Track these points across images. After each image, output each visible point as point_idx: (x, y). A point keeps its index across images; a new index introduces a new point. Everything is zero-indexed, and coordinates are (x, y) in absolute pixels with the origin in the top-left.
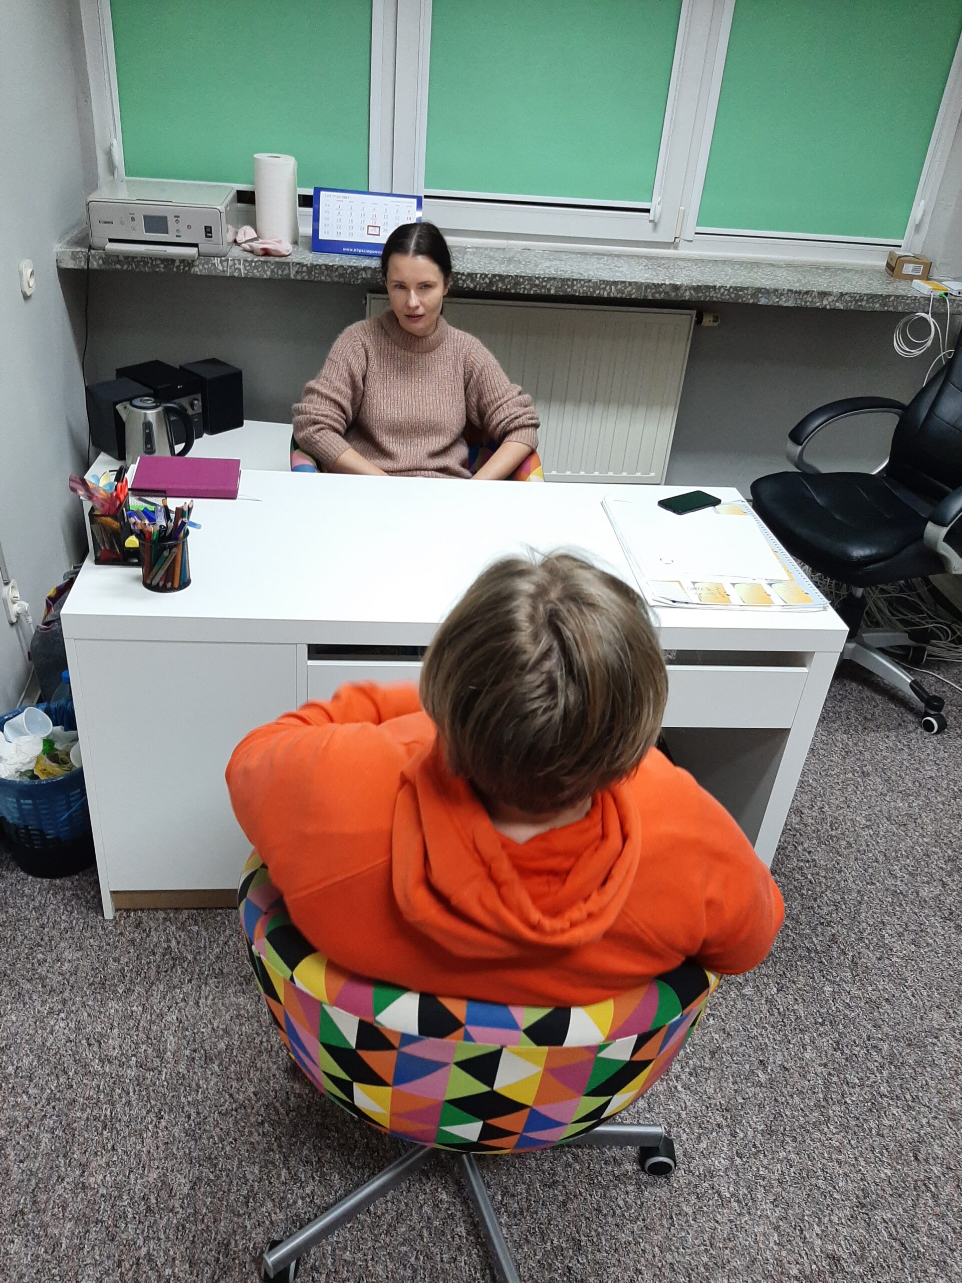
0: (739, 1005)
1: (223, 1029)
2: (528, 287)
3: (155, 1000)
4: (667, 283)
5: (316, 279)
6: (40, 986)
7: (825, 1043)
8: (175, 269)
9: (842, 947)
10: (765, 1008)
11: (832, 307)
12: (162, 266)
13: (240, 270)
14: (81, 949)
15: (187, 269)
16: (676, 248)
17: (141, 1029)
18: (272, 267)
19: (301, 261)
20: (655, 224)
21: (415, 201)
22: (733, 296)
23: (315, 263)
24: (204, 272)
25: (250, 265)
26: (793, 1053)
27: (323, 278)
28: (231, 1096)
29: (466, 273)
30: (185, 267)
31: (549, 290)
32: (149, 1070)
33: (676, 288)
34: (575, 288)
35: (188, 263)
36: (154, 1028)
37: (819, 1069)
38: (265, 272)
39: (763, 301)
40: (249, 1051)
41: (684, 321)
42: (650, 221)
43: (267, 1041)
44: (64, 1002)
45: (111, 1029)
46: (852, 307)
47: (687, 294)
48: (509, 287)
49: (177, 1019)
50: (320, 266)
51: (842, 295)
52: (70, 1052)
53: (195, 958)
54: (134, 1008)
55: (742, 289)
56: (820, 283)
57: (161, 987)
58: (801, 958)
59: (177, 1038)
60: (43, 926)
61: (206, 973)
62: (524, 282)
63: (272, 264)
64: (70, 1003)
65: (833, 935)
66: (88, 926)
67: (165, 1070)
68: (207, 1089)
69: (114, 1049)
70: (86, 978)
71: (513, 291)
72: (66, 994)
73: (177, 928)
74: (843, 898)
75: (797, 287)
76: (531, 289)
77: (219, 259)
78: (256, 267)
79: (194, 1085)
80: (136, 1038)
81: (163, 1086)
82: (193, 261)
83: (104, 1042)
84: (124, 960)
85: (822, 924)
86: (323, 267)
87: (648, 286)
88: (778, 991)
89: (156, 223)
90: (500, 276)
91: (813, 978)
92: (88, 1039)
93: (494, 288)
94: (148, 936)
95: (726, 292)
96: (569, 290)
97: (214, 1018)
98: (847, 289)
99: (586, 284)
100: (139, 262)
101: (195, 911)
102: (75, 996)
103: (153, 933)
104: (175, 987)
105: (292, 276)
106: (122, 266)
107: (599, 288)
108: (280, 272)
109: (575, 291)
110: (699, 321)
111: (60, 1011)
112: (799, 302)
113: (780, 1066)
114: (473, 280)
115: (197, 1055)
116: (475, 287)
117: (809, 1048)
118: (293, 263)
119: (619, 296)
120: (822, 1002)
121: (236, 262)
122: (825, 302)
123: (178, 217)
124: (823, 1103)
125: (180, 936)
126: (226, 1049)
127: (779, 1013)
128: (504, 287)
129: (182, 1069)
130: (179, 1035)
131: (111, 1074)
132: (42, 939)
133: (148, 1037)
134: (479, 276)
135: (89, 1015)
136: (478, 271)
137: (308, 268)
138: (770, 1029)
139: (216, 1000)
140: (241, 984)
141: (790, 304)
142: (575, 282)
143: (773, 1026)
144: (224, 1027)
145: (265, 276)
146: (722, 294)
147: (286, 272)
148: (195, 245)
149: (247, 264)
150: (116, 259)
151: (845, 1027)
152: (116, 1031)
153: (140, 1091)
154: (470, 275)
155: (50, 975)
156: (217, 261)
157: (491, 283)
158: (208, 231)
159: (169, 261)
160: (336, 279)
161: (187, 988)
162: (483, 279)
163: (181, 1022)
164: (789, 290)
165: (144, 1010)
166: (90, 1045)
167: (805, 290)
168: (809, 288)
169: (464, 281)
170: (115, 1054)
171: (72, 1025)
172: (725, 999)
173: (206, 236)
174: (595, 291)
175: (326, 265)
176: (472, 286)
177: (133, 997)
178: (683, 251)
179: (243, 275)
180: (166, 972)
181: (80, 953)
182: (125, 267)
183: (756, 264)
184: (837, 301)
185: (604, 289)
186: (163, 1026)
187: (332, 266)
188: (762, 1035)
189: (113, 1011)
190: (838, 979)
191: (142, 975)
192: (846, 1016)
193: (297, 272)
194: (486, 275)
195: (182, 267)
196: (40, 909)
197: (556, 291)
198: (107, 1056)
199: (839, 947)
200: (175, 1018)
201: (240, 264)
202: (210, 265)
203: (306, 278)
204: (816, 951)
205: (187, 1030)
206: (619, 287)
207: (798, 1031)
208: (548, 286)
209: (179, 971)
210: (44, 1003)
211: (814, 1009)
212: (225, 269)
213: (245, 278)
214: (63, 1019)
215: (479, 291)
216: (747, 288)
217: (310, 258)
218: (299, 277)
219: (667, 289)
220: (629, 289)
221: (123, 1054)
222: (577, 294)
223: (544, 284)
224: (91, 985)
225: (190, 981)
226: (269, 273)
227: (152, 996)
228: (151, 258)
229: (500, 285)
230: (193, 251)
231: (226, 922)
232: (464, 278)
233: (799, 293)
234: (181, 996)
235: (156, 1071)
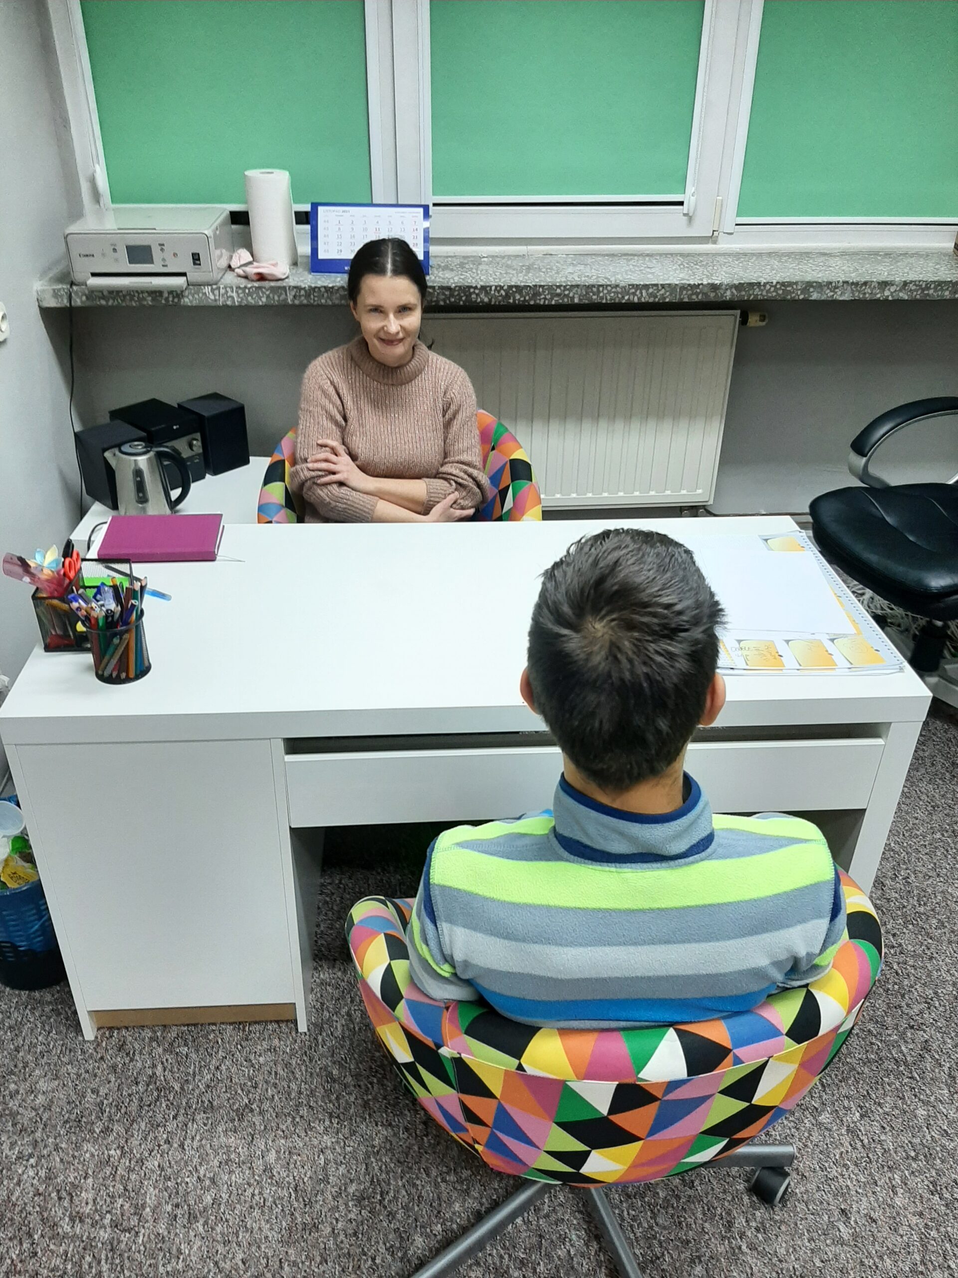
0: (816, 1137)
1: (210, 1178)
2: (548, 297)
3: (135, 1142)
4: (705, 282)
5: (316, 303)
6: (10, 1124)
7: (919, 1184)
8: (163, 302)
9: (937, 1057)
10: (846, 1140)
11: (896, 298)
12: (150, 298)
13: (233, 298)
14: (57, 1077)
15: (176, 300)
16: (715, 242)
17: (118, 1178)
18: (268, 293)
19: (299, 284)
20: (689, 217)
21: (421, 210)
22: (780, 292)
23: (313, 285)
24: (195, 303)
25: (244, 292)
26: (881, 1199)
27: (323, 301)
28: (216, 1263)
29: (479, 286)
30: (174, 298)
31: (573, 298)
32: (124, 1231)
33: (714, 287)
34: (601, 294)
35: (177, 294)
36: (133, 1177)
37: (914, 1220)
38: (260, 298)
39: (815, 296)
40: (238, 1206)
41: (729, 321)
42: (685, 215)
43: (260, 1193)
44: (35, 1144)
45: (85, 1178)
46: (918, 297)
47: (728, 293)
48: (527, 298)
49: (159, 1166)
50: (319, 288)
51: (905, 284)
52: (38, 1209)
53: (182, 1088)
54: (112, 1152)
55: (790, 284)
56: (881, 272)
57: (143, 1125)
58: (888, 1073)
59: (157, 1190)
60: (17, 1050)
61: (194, 1107)
62: (544, 292)
63: (267, 290)
64: (41, 1145)
65: (926, 1041)
66: (66, 1048)
67: (143, 1231)
68: (189, 1255)
69: (87, 1204)
70: (61, 1113)
71: (532, 303)
72: (38, 1134)
73: (164, 1050)
74: (936, 993)
75: (854, 277)
76: (552, 299)
77: (210, 288)
78: (250, 294)
79: (174, 1251)
80: (111, 1189)
81: (139, 1252)
82: (182, 292)
83: (76, 1194)
84: (103, 1092)
85: (912, 1027)
86: (323, 290)
87: (683, 288)
88: (862, 1116)
89: (140, 253)
90: (517, 287)
91: (902, 1098)
92: (58, 1191)
93: (511, 301)
94: (132, 1060)
95: (772, 289)
96: (594, 297)
97: (201, 1164)
98: (912, 277)
99: (614, 290)
100: (124, 296)
101: (186, 1028)
102: (48, 1137)
103: (137, 1057)
104: (158, 1126)
105: (289, 300)
106: (107, 301)
107: (628, 294)
108: (276, 298)
109: (602, 298)
110: (744, 321)
111: (31, 1156)
112: (857, 294)
113: (866, 1215)
114: (487, 294)
115: (179, 1212)
116: (490, 300)
117: (900, 1191)
118: (290, 287)
119: (651, 300)
120: (915, 1130)
121: (228, 289)
122: (887, 293)
123: (163, 245)
124: (921, 1268)
125: (167, 1060)
126: (213, 1204)
127: (863, 1146)
128: (522, 299)
129: (162, 1229)
130: (161, 1186)
131: (82, 1236)
132: (15, 1066)
133: (126, 1189)
134: (493, 288)
135: (62, 1160)
136: (492, 284)
137: (306, 291)
138: (852, 1167)
139: (204, 1142)
140: (233, 1120)
141: (847, 297)
142: (601, 289)
143: (856, 1165)
144: (212, 1175)
145: (261, 303)
146: (768, 291)
147: (283, 297)
148: (184, 274)
149: (240, 291)
150: (100, 294)
151: (943, 1162)
152: (90, 1181)
153: (113, 1258)
154: (483, 288)
155: (21, 1110)
156: (207, 290)
157: (507, 296)
158: (196, 258)
159: (156, 293)
160: (337, 302)
161: (171, 1126)
162: (499, 292)
163: (162, 1169)
164: (844, 282)
165: (123, 1154)
166: (60, 1199)
167: (863, 280)
168: (868, 278)
169: (477, 295)
170: (88, 1211)
171: (42, 1173)
172: (798, 1129)
173: (195, 264)
174: (623, 297)
175: (325, 287)
176: (486, 300)
177: (111, 1138)
178: (724, 245)
179: (237, 303)
180: (149, 1106)
181: (56, 1083)
182: (110, 303)
183: (804, 255)
184: (900, 290)
185: (634, 294)
186: (143, 1175)
187: (332, 288)
188: (843, 1176)
189: (88, 1155)
190: (932, 1098)
191: (123, 1111)
192: (943, 1147)
193: (295, 297)
194: (502, 287)
195: (171, 299)
196: (16, 1028)
197: (580, 300)
198: (78, 1213)
199: (932, 1057)
200: (156, 1164)
201: (233, 292)
202: (201, 295)
203: (305, 302)
204: (906, 1063)
205: (169, 1179)
206: (651, 290)
207: (886, 1168)
208: (571, 295)
209: (164, 1105)
210: (12, 1145)
211: (905, 1139)
212: (217, 297)
213: (240, 306)
214: (32, 1166)
215: (495, 305)
216: (796, 283)
217: (308, 280)
218: (297, 302)
219: (706, 290)
220: (663, 291)
221: (96, 1210)
222: (604, 301)
223: (567, 292)
224: (66, 1122)
225: (175, 1117)
226: (264, 299)
227: (133, 1136)
228: (137, 292)
229: (518, 297)
230: (180, 281)
231: (220, 1041)
232: (477, 291)
233: (856, 284)
234: (165, 1136)
235: (133, 1232)
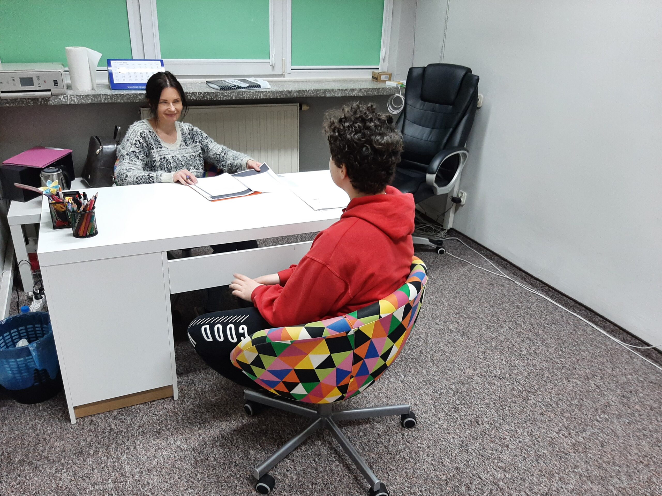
0: (390, 386)
1: (153, 456)
2: (222, 97)
3: (112, 452)
4: (285, 90)
5: (115, 102)
6: (46, 461)
7: (430, 391)
8: (39, 104)
9: (425, 355)
10: (401, 384)
11: (358, 95)
12: (32, 102)
13: (74, 100)
14: (63, 440)
15: (46, 102)
16: (284, 77)
17: (109, 466)
18: (92, 98)
19: (106, 93)
20: (273, 66)
21: (160, 62)
22: (315, 94)
23: (114, 94)
24: (55, 103)
25: (80, 98)
26: (418, 399)
27: (119, 101)
28: (167, 482)
29: (191, 93)
30: (44, 101)
31: (232, 97)
32: (119, 482)
33: (290, 92)
34: (244, 96)
35: (46, 99)
36: (116, 464)
37: (430, 402)
38: (88, 100)
39: (328, 95)
40: (170, 462)
41: (295, 108)
42: (271, 65)
43: (178, 455)
44: (63, 465)
45: (93, 470)
46: (365, 95)
47: (295, 94)
48: (213, 97)
49: (127, 458)
50: (117, 95)
51: (360, 90)
52: (74, 486)
53: (127, 430)
54: (102, 459)
55: (318, 90)
56: (351, 86)
57: (114, 446)
58: (410, 363)
59: (130, 466)
60: (38, 435)
61: (135, 435)
62: (219, 95)
63: (91, 96)
64: (66, 464)
65: (420, 351)
66: (63, 429)
67: (128, 480)
68: (153, 483)
69: (98, 478)
70: (71, 451)
71: (215, 99)
72: (62, 461)
73: (113, 419)
74: (420, 336)
75: (341, 88)
77: (63, 96)
78: (83, 98)
79: (146, 483)
80: (108, 471)
81: (130, 487)
82: (49, 98)
83: (91, 477)
84: (89, 439)
85: (415, 348)
86: (119, 95)
87: (277, 92)
88: (405, 377)
89: (27, 81)
90: (208, 93)
91: (417, 369)
92: (82, 478)
93: (206, 99)
94: (98, 426)
95: (312, 93)
96: (241, 97)
97: (146, 452)
98: (362, 87)
99: (249, 93)
100: (19, 102)
101: (120, 410)
102: (68, 461)
103: (100, 424)
104: (121, 445)
105: (102, 101)
106: (10, 104)
107: (255, 95)
108: (96, 100)
110: (301, 108)
111: (62, 469)
112: (343, 94)
113: (414, 404)
114: (195, 96)
115: (143, 470)
116: (197, 99)
117: (423, 395)
118: (102, 95)
119: (265, 98)
120: (424, 377)
121: (72, 96)
122: (354, 93)
123: (39, 77)
124: (435, 414)
125: (116, 422)
126: (158, 464)
127: (408, 385)
128: (210, 98)
129: (137, 477)
130: (131, 464)
131: (100, 489)
132: (40, 441)
133: (114, 469)
134: (197, 93)
135: (78, 467)
136: (196, 91)
137: (110, 96)
138: (406, 392)
139: (145, 445)
140: (156, 435)
141: (340, 95)
142: (244, 93)
143: (407, 391)
145: (88, 103)
146: (310, 93)
147: (99, 99)
148: (49, 90)
149: (78, 97)
150: (6, 101)
151: (435, 384)
152: (96, 470)
153: (118, 492)
154: (193, 93)
155: (49, 455)
156: (61, 97)
157: (204, 97)
158: (56, 83)
159: (35, 99)
160: (126, 101)
161: (128, 443)
162: (200, 95)
163: (129, 458)
164: (338, 89)
165: (108, 458)
166: (84, 480)
167: (345, 88)
168: (346, 88)
169: (191, 96)
170: (99, 481)
171: (71, 473)
172: (384, 385)
173: (55, 85)
174: (253, 97)
175: (120, 94)
176: (195, 98)
177: (100, 454)
178: (287, 78)
179: (76, 103)
180: (114, 439)
181: (64, 441)
183: (319, 81)
184: (359, 92)
185: (257, 95)
186: (120, 463)
187: (123, 94)
188: (403, 395)
189: (91, 462)
190: (427, 367)
191: (102, 443)
192: (434, 379)
193: (105, 99)
194: (201, 93)
195: (43, 102)
196: (34, 427)
197: (235, 98)
198: (94, 482)
199: (424, 355)
200: (125, 457)
201: (74, 98)
202: (58, 100)
203: (110, 101)
204: (415, 359)
205: (134, 461)
206: (264, 94)
207: (417, 390)
209: (121, 437)
210: (51, 468)
211: (421, 380)
212: (66, 101)
213: (78, 104)
214: (64, 473)
215: (199, 100)
216: (320, 90)
217: (109, 92)
218: (106, 101)
219: (286, 93)
220: (269, 94)
221: (103, 479)
222: (246, 98)
223: (229, 95)
224: (75, 453)
225: (128, 440)
226: (90, 101)
227: (110, 451)
228: (25, 99)
229: (208, 97)
230: (49, 93)
231: (139, 411)
232: (190, 95)
233: (342, 90)
234: (126, 447)
235: (124, 482)
